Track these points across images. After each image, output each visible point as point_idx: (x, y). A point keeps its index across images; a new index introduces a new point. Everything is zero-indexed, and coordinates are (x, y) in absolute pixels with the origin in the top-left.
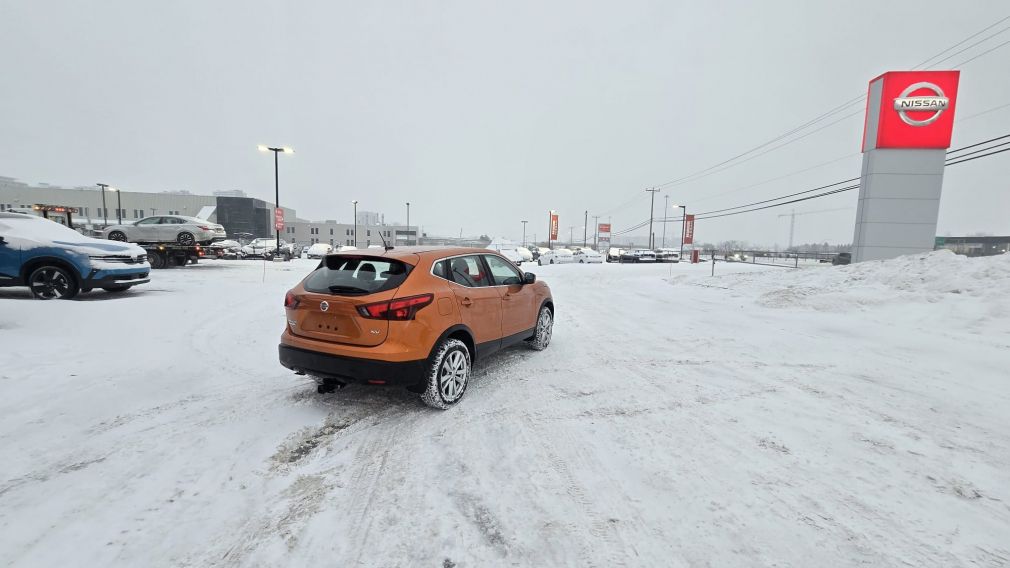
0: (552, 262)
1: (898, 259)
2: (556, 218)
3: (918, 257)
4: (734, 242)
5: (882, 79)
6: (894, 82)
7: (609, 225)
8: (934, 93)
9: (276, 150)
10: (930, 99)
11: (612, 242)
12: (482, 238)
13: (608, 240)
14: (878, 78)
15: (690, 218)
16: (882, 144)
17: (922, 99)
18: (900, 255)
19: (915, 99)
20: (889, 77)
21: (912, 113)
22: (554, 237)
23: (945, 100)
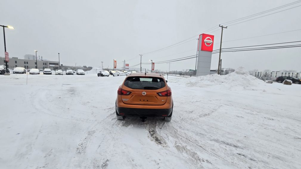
0: (118, 75)
1: (208, 75)
2: (116, 61)
3: (211, 75)
4: (157, 70)
5: (202, 35)
6: (204, 36)
7: (128, 64)
8: (210, 40)
9: (4, 27)
10: (210, 41)
11: (129, 69)
12: (84, 66)
13: (128, 68)
14: (201, 35)
15: (153, 63)
16: (202, 50)
17: (209, 41)
18: (208, 74)
19: (208, 40)
20: (203, 34)
21: (207, 43)
22: (115, 67)
23: (212, 41)
